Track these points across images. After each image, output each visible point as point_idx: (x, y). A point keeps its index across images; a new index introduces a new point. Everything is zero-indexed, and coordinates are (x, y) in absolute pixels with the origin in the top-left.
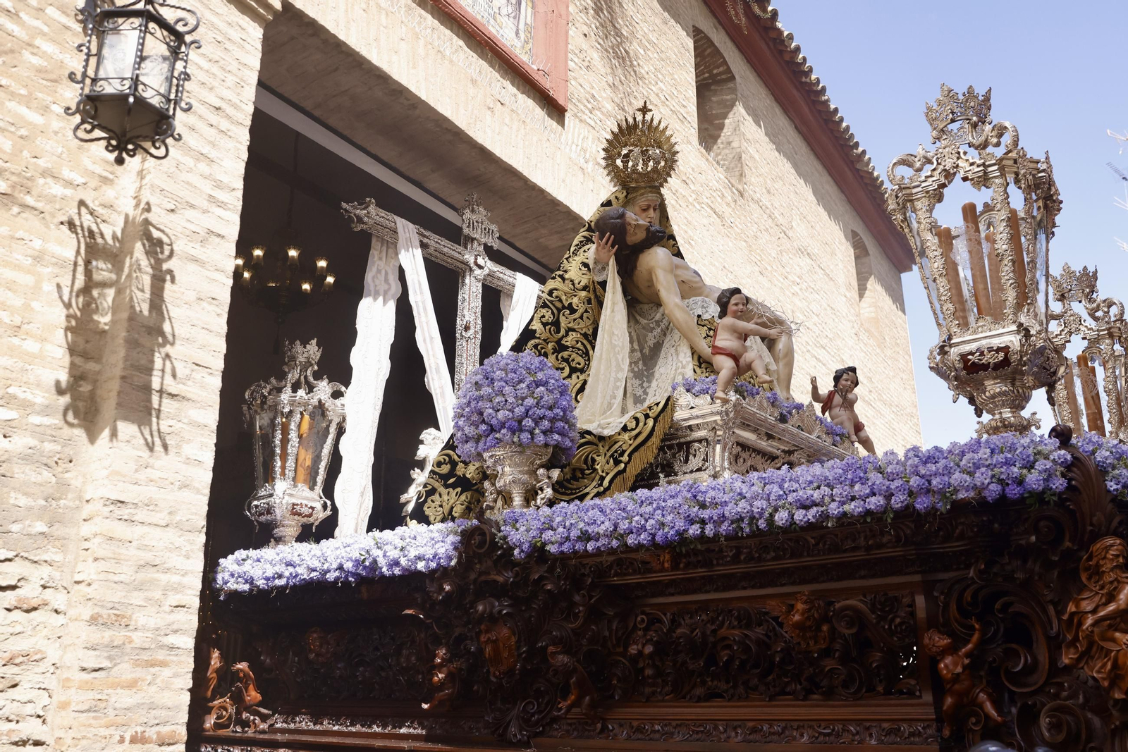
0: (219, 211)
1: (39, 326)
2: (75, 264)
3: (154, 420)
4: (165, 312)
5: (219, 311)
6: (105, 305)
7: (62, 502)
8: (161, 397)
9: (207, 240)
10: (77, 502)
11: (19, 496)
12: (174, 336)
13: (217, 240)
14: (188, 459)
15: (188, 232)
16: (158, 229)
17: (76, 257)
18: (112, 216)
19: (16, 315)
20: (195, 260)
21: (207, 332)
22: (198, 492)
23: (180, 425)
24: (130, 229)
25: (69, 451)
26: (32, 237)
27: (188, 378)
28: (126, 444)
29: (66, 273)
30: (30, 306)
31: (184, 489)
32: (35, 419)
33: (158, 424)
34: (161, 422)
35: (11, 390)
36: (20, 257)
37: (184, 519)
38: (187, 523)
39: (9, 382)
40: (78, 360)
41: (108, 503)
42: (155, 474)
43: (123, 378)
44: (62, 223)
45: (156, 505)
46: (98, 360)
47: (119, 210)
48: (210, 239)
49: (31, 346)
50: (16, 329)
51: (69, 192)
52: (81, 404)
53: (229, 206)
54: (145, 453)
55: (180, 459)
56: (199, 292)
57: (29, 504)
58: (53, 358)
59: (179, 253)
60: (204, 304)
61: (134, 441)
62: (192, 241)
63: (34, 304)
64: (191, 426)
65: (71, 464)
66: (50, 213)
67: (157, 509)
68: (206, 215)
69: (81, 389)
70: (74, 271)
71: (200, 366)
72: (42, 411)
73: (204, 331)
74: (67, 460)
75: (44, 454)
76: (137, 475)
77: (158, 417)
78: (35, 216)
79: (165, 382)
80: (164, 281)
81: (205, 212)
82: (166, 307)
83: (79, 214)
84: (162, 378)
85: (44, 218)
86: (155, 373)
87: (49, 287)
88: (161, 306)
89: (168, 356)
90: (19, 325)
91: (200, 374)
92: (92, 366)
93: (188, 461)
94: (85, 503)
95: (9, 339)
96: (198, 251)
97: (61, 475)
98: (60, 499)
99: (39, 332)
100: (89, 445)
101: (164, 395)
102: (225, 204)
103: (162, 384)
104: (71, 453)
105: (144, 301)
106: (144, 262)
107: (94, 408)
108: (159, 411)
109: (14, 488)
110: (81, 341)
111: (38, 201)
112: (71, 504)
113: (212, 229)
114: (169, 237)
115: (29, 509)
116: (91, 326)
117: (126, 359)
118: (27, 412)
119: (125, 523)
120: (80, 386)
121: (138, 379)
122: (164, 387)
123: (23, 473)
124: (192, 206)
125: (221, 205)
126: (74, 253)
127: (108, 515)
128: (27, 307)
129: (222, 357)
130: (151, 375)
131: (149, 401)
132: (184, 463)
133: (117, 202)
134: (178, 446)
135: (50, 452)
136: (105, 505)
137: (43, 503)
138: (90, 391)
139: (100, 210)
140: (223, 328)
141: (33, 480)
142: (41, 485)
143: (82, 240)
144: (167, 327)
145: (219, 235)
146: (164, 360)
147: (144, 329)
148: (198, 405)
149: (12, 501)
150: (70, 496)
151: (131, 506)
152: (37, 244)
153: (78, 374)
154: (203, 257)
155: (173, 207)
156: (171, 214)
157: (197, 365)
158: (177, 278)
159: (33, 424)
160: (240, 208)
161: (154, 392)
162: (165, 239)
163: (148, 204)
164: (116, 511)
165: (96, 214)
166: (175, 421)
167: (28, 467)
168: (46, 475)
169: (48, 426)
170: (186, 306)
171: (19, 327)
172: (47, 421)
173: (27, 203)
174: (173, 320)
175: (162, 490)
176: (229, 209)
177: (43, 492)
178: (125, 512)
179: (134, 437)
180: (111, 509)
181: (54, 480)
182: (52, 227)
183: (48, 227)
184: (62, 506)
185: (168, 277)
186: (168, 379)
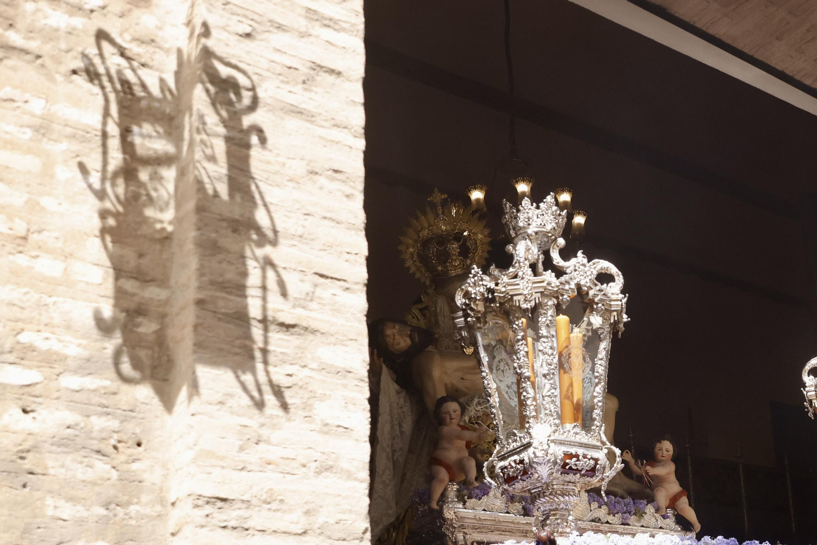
0: (328, 34)
1: (56, 234)
2: (105, 135)
3: (260, 366)
4: (257, 196)
5: (349, 191)
6: (163, 193)
7: (133, 509)
8: (266, 330)
9: (313, 79)
10: (158, 508)
11: (61, 503)
12: (275, 232)
13: (331, 78)
14: (326, 425)
15: (279, 69)
16: (229, 64)
17: (104, 123)
18: (156, 57)
19: (17, 220)
20: (298, 112)
21: (333, 224)
22: (349, 476)
23: (306, 372)
24: (186, 72)
25: (133, 428)
26: (27, 96)
27: (310, 297)
28: (218, 407)
29: (92, 149)
30: (38, 204)
31: (325, 474)
32: (71, 381)
33: (267, 373)
34: (271, 369)
35: (24, 338)
36: (10, 128)
37: (332, 521)
38: (337, 526)
39: (20, 325)
40: (129, 285)
41: (200, 502)
42: (274, 453)
43: (200, 303)
44: (74, 72)
45: (281, 501)
46: (163, 282)
47: (167, 46)
48: (318, 78)
49: (49, 266)
50: (19, 241)
51: (78, 22)
52: (143, 354)
53: (344, 25)
54: (254, 419)
55: (313, 426)
56: (310, 161)
57: (78, 515)
58: (87, 283)
59: (269, 101)
60: (322, 180)
61: (231, 401)
62: (287, 83)
63: (45, 201)
64: (324, 372)
65: (140, 449)
66: (52, 57)
67: (284, 507)
68: (305, 40)
69: (141, 330)
70: (104, 146)
71: (326, 277)
72: (80, 367)
73: (326, 222)
74: (131, 442)
75: (93, 435)
76: (243, 456)
77: (266, 362)
78: (28, 62)
79: (270, 306)
80: (248, 146)
81: (303, 35)
82: (257, 187)
83: (101, 55)
84: (264, 299)
85: (43, 66)
86: (250, 292)
87: (68, 173)
88: (249, 187)
89: (268, 263)
90: (23, 233)
91: (327, 290)
92: (153, 293)
93: (325, 429)
94: (169, 507)
95: (11, 257)
96: (298, 97)
97: (126, 467)
98: (129, 503)
99: (59, 244)
100: (166, 416)
101: (272, 327)
102: (336, 22)
103: (264, 309)
104: (138, 430)
105: (219, 179)
106: (212, 119)
107: (165, 358)
108: (265, 351)
109: (50, 492)
110: (129, 254)
111: (30, 38)
112: (148, 511)
113: (318, 62)
114: (249, 77)
115: (81, 522)
116: (144, 230)
117: (201, 273)
118: (57, 371)
119: (234, 533)
120: (138, 325)
121: (228, 304)
122: (270, 314)
123: (62, 466)
124: (280, 27)
125: (329, 23)
126: (99, 118)
127: (203, 521)
128: (33, 206)
129: (364, 262)
130: (245, 297)
131: (248, 337)
132: (321, 432)
133: (160, 33)
134: (306, 406)
135: (102, 430)
136: (196, 506)
137: (102, 511)
138: (156, 332)
139: (134, 49)
140: (360, 217)
141: (80, 476)
142: (94, 484)
143: (112, 97)
144: (261, 217)
145: (332, 71)
146: (264, 270)
147: (224, 224)
148: (332, 339)
149: (50, 512)
150: (145, 498)
151: (239, 505)
152: (37, 106)
153: (132, 306)
154: (310, 107)
155: (248, 30)
156: (247, 42)
157: (322, 276)
158: (270, 141)
159: (68, 389)
160: (362, 27)
161: (254, 323)
162: (242, 80)
163: (205, 25)
164: (215, 515)
165: (128, 53)
166: (297, 367)
167: (70, 457)
168: (101, 467)
169: (94, 391)
170: (291, 184)
171: (25, 238)
172: (91, 382)
173: (11, 43)
174: (272, 208)
175: (288, 477)
176: (344, 30)
177: (99, 494)
178: (231, 515)
179: (231, 395)
180: (207, 512)
181: (114, 474)
182: (59, 78)
183: (52, 80)
184: (133, 514)
185: (254, 139)
186: (275, 301)
